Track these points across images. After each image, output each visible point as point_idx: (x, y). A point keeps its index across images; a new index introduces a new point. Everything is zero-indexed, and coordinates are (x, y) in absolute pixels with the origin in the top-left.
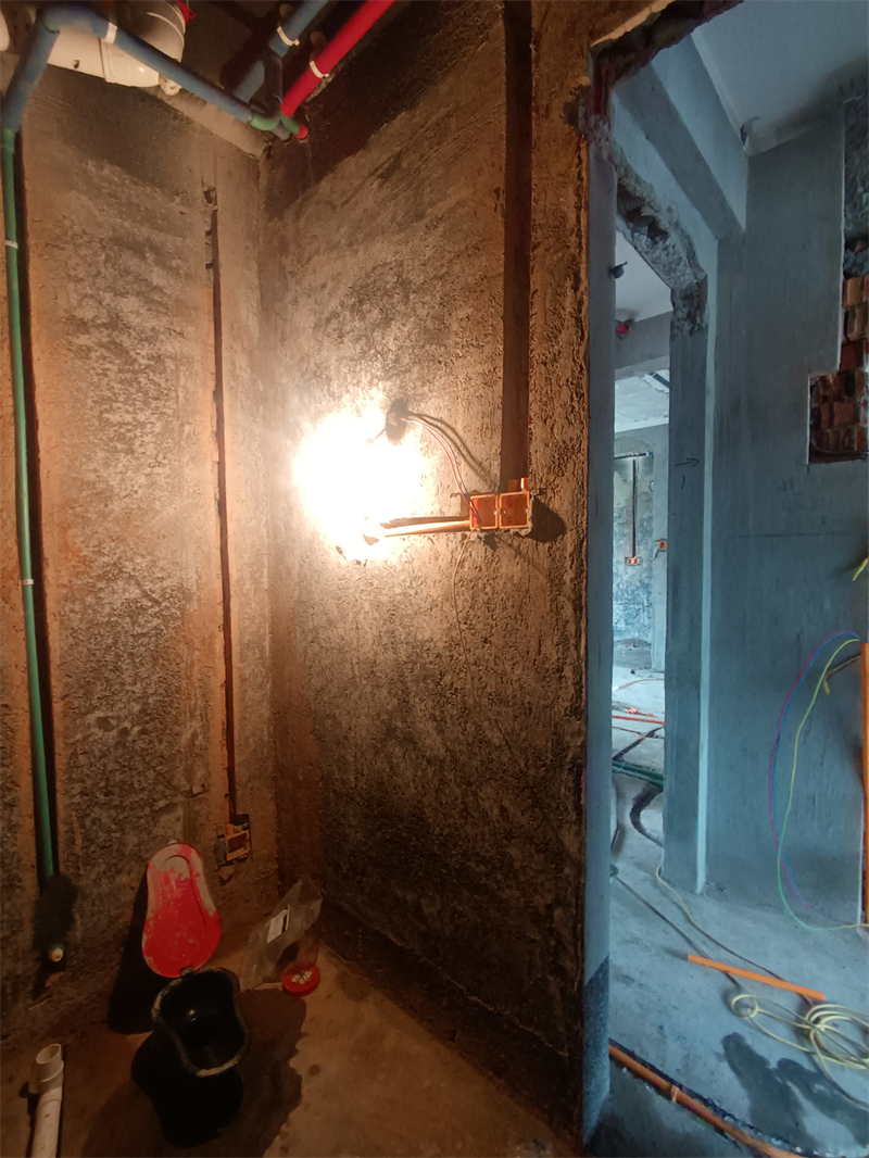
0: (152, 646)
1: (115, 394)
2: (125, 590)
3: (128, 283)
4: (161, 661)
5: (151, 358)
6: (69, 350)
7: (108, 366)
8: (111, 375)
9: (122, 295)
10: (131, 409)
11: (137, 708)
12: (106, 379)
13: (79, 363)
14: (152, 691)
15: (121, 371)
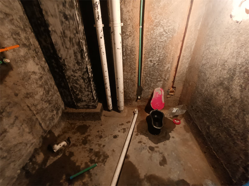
0: (163, 45)
2: (160, 29)
11: (158, 59)
14: (162, 56)
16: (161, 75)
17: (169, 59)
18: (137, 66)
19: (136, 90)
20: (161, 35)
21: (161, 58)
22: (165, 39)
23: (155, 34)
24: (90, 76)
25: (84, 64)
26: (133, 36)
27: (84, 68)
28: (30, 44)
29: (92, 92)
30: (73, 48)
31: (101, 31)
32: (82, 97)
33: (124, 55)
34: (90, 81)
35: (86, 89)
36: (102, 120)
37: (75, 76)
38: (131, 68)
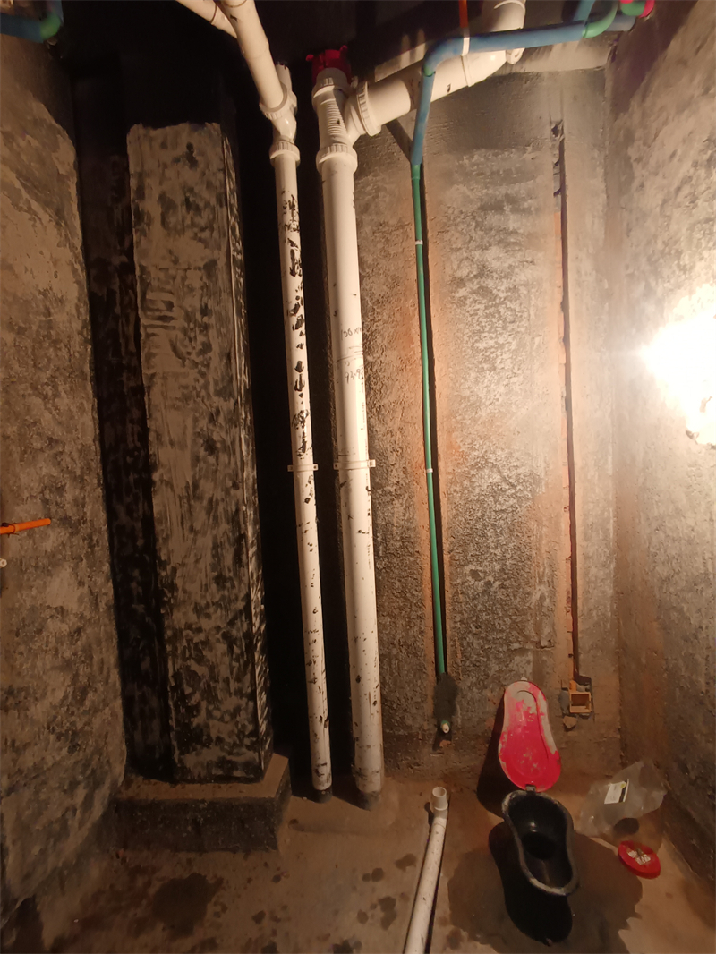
0: (509, 520)
1: (482, 327)
2: (489, 477)
3: (491, 237)
4: (516, 533)
5: (509, 290)
6: (452, 303)
7: (477, 306)
8: (480, 313)
9: (487, 249)
10: (493, 336)
11: (498, 567)
12: (476, 317)
13: (459, 310)
14: (509, 556)
15: (486, 308)
16: (518, 627)
17: (538, 566)
18: (429, 593)
19: (430, 692)
20: (496, 492)
21: (508, 563)
22: (511, 503)
23: (477, 491)
24: (255, 629)
25: (240, 584)
26: (406, 495)
27: (237, 598)
28: (83, 520)
29: (252, 697)
30: (214, 532)
31: (310, 482)
32: (211, 723)
33: (381, 553)
34: (250, 648)
35: (232, 682)
36: (282, 848)
37: (199, 630)
38: (406, 598)
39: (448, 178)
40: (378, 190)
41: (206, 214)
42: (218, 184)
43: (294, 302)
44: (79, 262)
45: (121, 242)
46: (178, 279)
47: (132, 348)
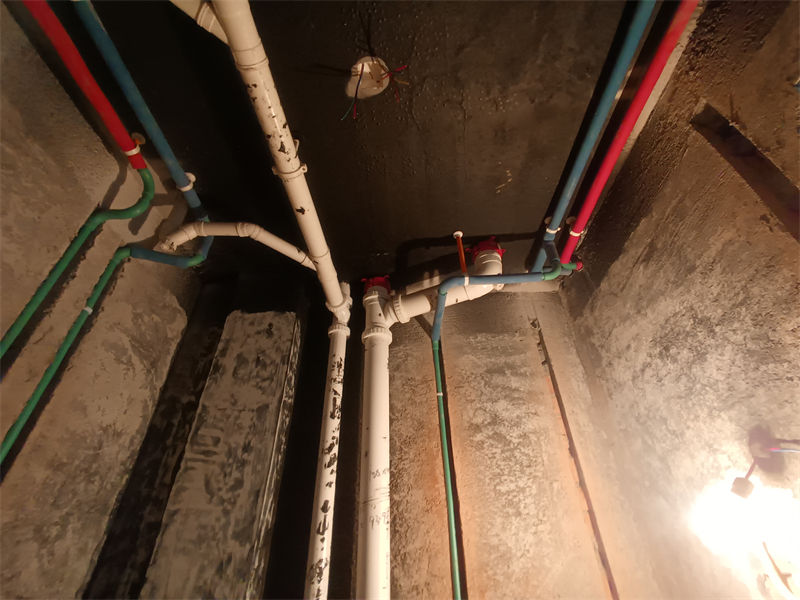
1: (501, 470)
3: (498, 393)
5: (520, 437)
6: (472, 446)
7: (495, 450)
8: (497, 456)
9: (496, 401)
10: (513, 479)
12: (495, 461)
13: (478, 453)
15: (503, 452)
39: (460, 350)
40: (407, 355)
41: (270, 369)
42: (285, 349)
43: (330, 441)
44: (154, 401)
45: (195, 386)
46: (232, 419)
47: (167, 480)
